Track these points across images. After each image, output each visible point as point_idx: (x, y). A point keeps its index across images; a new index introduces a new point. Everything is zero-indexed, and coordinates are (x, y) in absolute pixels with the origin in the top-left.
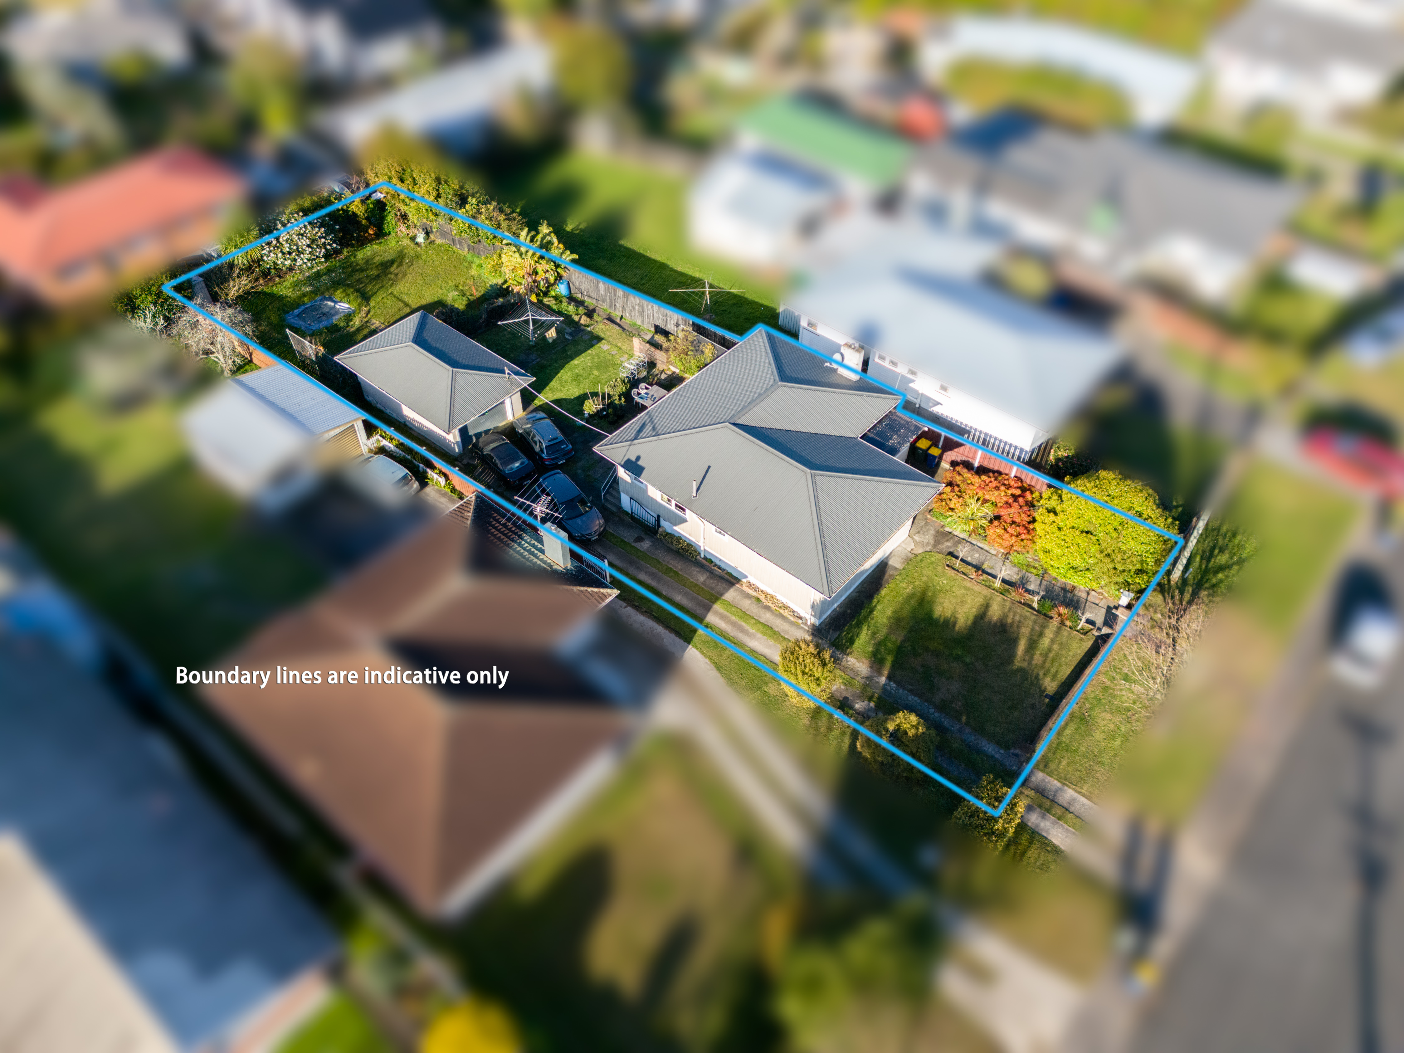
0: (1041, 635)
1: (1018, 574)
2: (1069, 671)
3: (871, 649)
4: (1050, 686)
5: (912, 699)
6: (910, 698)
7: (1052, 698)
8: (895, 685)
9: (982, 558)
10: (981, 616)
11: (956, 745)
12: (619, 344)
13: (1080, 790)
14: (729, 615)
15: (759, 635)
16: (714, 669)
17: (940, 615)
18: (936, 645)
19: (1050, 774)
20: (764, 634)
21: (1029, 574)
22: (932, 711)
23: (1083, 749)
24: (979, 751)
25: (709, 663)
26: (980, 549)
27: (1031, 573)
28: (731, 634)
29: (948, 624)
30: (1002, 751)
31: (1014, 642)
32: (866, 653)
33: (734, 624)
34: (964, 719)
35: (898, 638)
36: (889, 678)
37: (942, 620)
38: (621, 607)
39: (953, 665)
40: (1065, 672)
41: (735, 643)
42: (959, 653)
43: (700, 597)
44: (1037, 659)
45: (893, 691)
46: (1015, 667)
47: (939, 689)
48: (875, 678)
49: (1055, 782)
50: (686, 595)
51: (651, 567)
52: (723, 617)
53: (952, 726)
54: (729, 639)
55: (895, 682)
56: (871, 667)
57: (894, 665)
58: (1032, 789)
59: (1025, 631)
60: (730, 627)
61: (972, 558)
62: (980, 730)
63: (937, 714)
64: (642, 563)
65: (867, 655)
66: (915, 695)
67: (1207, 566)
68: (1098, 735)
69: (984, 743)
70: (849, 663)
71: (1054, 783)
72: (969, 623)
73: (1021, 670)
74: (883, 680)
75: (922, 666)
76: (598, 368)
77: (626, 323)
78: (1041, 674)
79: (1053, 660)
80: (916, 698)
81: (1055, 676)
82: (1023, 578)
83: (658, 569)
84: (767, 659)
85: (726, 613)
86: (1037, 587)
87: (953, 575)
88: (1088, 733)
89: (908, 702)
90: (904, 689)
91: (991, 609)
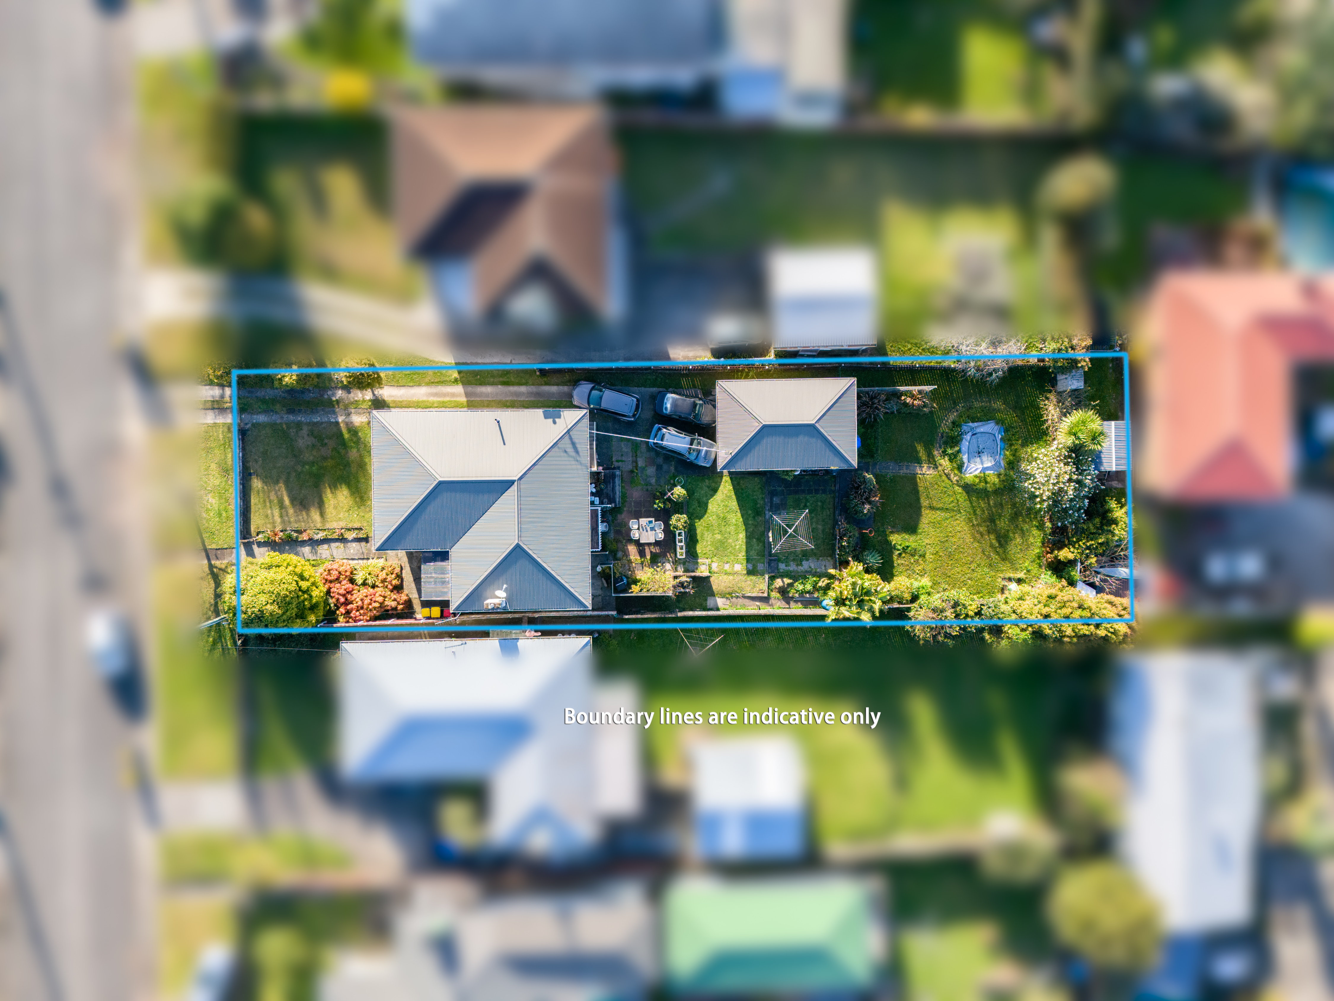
0: (281, 516)
1: (320, 554)
2: (252, 501)
3: (360, 434)
4: (257, 483)
5: (317, 418)
6: (319, 419)
7: (250, 474)
8: (332, 420)
9: (348, 551)
10: (321, 506)
11: (278, 407)
12: (731, 577)
13: (204, 426)
14: (452, 399)
15: (425, 399)
16: (428, 358)
17: (341, 488)
18: (329, 464)
19: (224, 424)
20: (423, 402)
21: (314, 558)
22: (303, 419)
23: (216, 451)
24: (265, 412)
25: (434, 359)
26: (353, 558)
27: (314, 560)
28: (440, 387)
29: (334, 487)
30: (254, 421)
31: (293, 500)
32: (361, 429)
33: (445, 395)
34: (284, 426)
35: (353, 454)
36: (337, 423)
37: (338, 484)
38: (514, 359)
39: (311, 458)
40: (254, 500)
41: (433, 383)
42: (314, 468)
43: (478, 399)
44: (273, 496)
45: (330, 416)
46: (281, 481)
47: (308, 435)
48: (344, 417)
49: (219, 422)
50: (487, 395)
51: (524, 399)
52: (453, 395)
53: (287, 417)
54: (437, 383)
55: (333, 422)
56: (352, 423)
57: (341, 434)
58: (227, 408)
59: (291, 511)
60: (444, 391)
61: (353, 547)
62: (273, 425)
63: (299, 419)
64: (532, 399)
65: (359, 429)
66: (317, 422)
67: (222, 642)
68: (213, 466)
69: (266, 419)
70: (365, 417)
71: (220, 420)
72: (324, 495)
73: (277, 482)
74: (340, 419)
75: (326, 444)
76: (722, 542)
77: (750, 606)
78: (265, 487)
79: (264, 501)
80: (315, 420)
81: (258, 492)
82: (316, 553)
83: (519, 401)
84: (408, 386)
85: (455, 399)
86: (304, 551)
87: (355, 525)
88: (219, 465)
89: (318, 415)
90: (325, 422)
91: (318, 514)
